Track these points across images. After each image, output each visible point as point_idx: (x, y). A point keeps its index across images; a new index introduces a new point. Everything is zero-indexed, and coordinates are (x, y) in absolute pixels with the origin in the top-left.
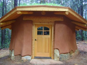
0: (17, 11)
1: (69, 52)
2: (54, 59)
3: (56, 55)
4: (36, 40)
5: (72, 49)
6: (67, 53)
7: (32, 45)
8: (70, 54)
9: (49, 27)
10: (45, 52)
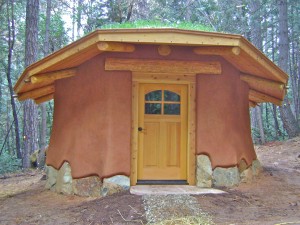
0: (100, 42)
1: (238, 166)
2: (195, 184)
3: (203, 171)
4: (140, 129)
5: (244, 156)
6: (233, 166)
7: (131, 145)
8: (240, 171)
9: (180, 91)
10: (169, 166)
